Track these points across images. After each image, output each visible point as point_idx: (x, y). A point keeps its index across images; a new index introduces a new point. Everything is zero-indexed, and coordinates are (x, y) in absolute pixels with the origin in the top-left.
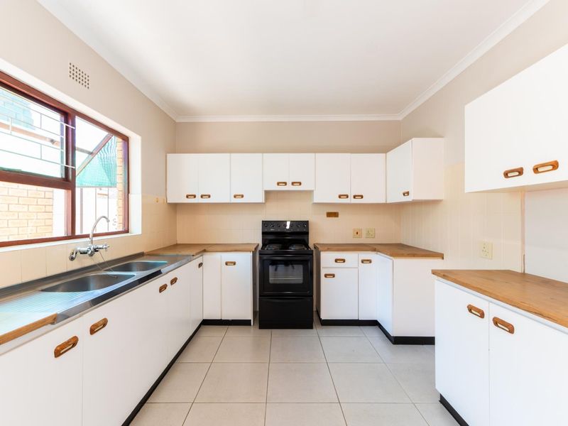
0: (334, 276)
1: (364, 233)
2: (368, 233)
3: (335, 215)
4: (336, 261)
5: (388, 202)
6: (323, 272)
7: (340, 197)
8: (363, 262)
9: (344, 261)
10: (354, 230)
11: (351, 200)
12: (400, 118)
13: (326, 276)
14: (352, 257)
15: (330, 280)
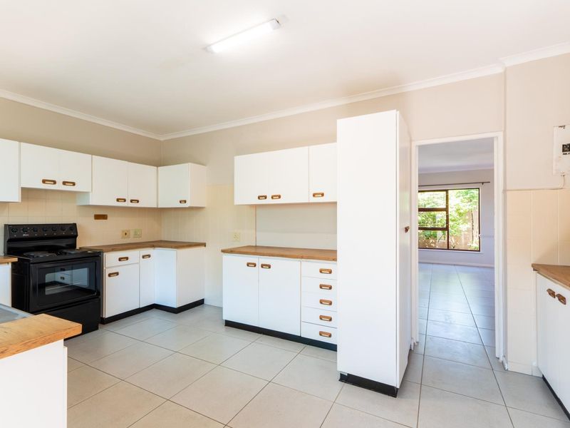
0: (117, 274)
1: (132, 233)
2: (136, 234)
3: (104, 217)
4: (120, 259)
5: (159, 206)
6: (107, 271)
7: (118, 200)
8: (143, 257)
9: (127, 258)
10: (123, 231)
11: (128, 204)
12: (162, 139)
13: (110, 275)
14: (134, 255)
15: (113, 278)
